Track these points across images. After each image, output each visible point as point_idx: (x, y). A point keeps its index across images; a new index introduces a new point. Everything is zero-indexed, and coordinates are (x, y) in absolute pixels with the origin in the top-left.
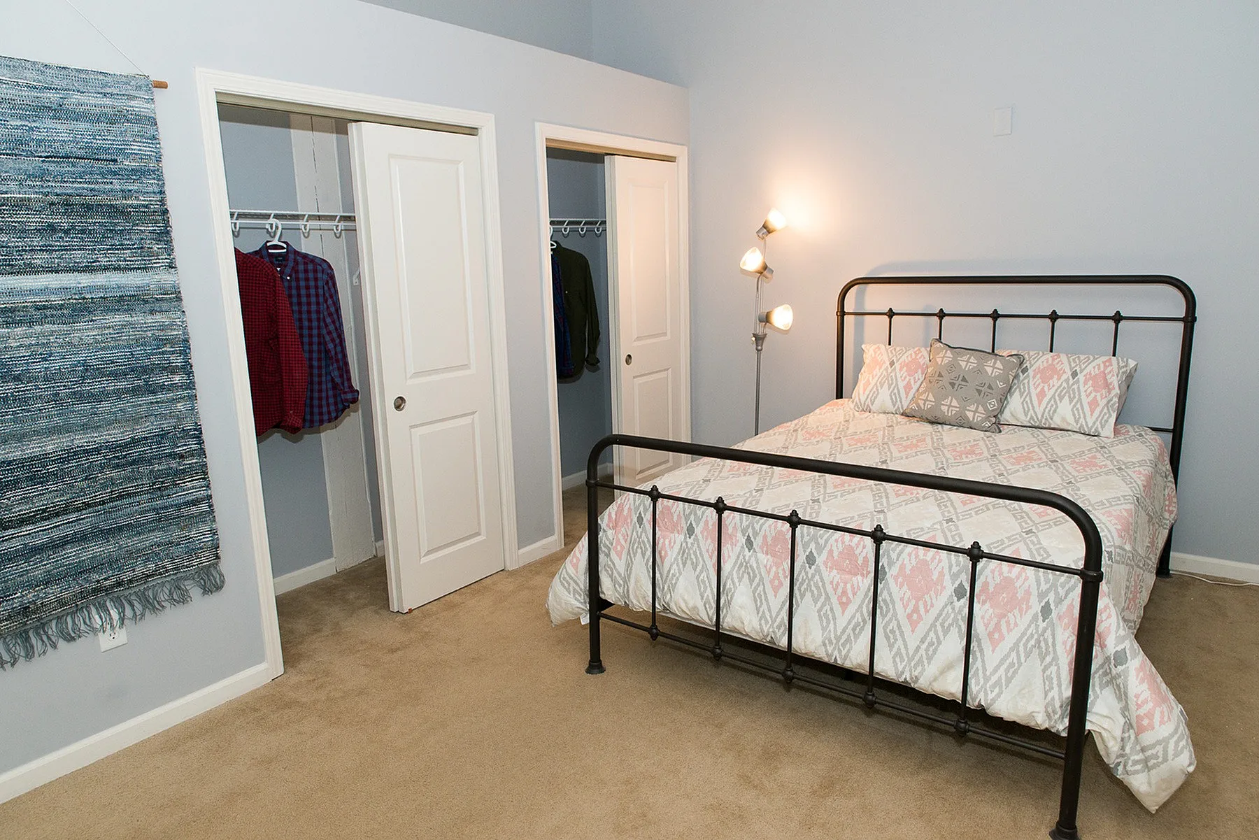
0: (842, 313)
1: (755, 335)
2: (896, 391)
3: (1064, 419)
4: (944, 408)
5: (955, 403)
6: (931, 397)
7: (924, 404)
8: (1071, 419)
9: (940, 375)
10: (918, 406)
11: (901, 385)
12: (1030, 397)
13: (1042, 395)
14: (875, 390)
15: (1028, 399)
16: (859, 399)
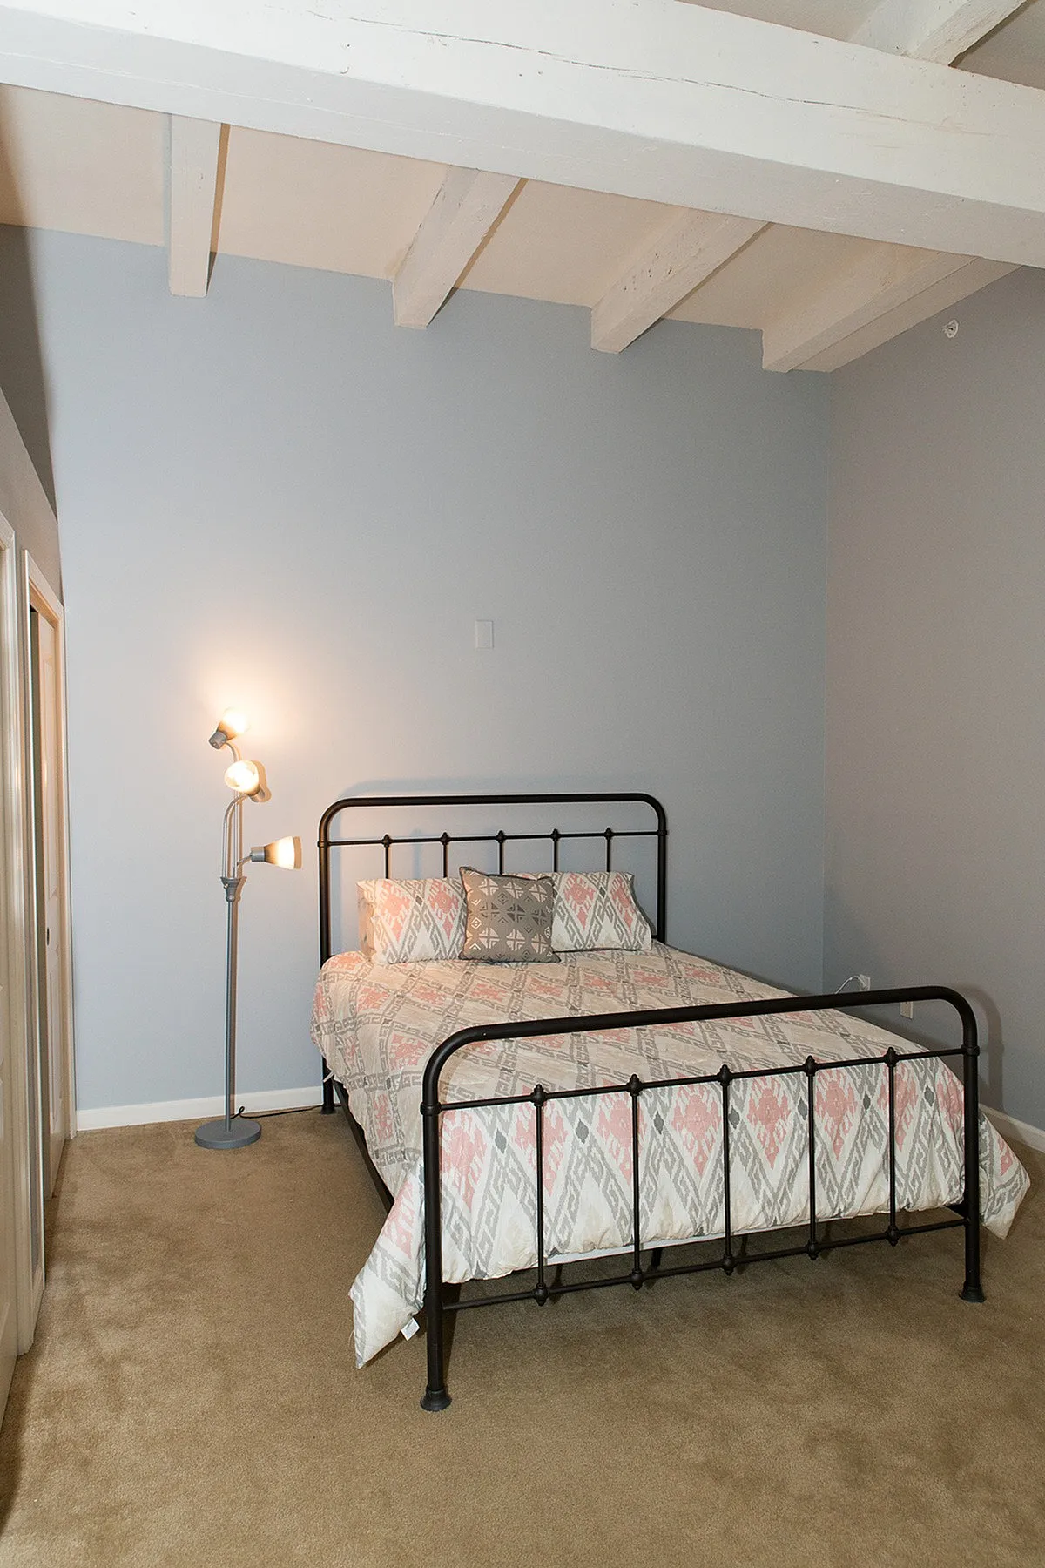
0: (325, 844)
1: (224, 880)
2: (436, 932)
3: (608, 938)
4: (510, 943)
5: (520, 936)
6: (493, 933)
7: (488, 942)
8: (615, 938)
9: (494, 907)
10: (480, 944)
11: (440, 924)
12: (573, 921)
13: (582, 916)
14: (410, 933)
15: (570, 922)
16: (393, 948)
